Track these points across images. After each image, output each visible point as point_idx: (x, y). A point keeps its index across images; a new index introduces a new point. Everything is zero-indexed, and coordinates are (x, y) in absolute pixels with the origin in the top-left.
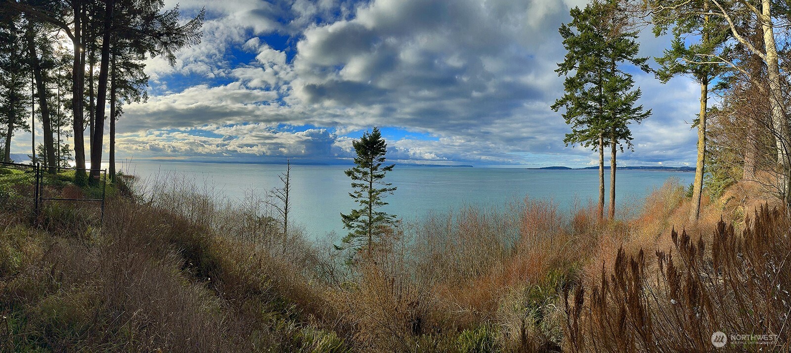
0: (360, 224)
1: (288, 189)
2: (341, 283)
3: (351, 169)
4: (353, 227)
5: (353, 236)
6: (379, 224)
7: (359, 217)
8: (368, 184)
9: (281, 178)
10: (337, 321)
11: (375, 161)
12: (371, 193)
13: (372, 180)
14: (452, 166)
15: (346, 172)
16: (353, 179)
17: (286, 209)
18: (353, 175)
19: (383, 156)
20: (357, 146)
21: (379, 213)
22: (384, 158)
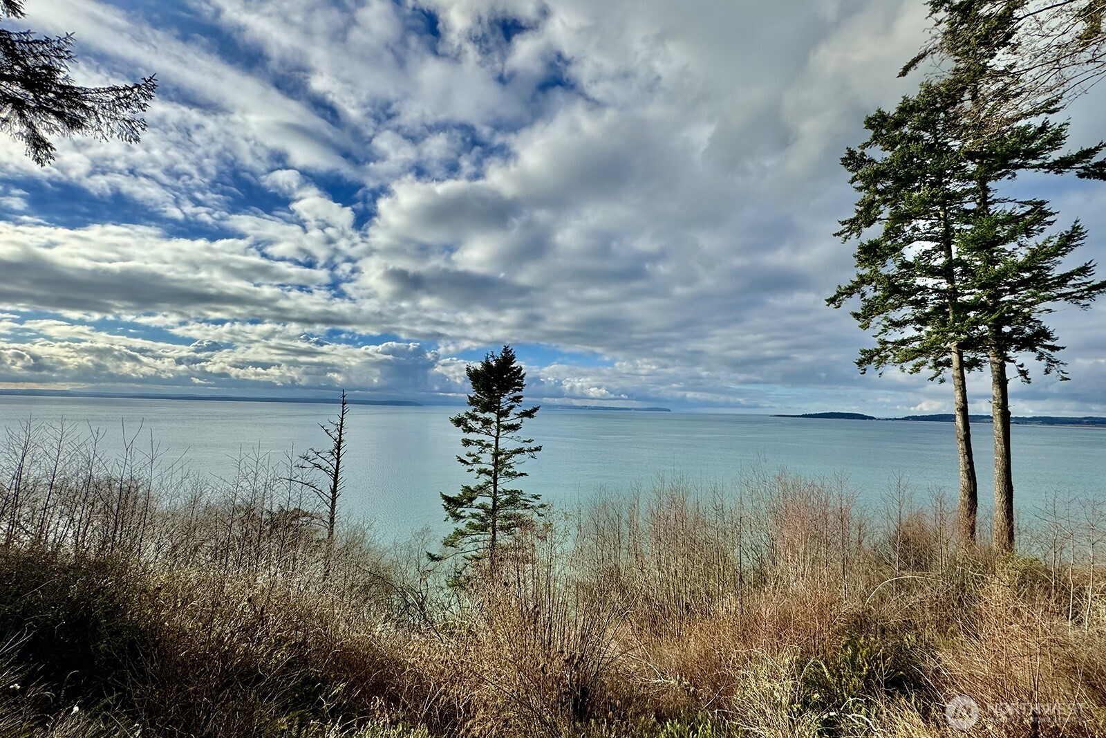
0: (475, 511)
1: (339, 450)
2: (438, 626)
3: (463, 415)
4: (462, 517)
5: (463, 534)
6: (510, 510)
7: (474, 498)
8: (491, 440)
9: (326, 431)
10: (428, 702)
11: (505, 402)
12: (496, 455)
13: (498, 434)
14: (635, 409)
15: (452, 420)
16: (465, 431)
17: (334, 491)
18: (466, 425)
19: (517, 394)
20: (474, 376)
21: (511, 492)
22: (521, 397)
